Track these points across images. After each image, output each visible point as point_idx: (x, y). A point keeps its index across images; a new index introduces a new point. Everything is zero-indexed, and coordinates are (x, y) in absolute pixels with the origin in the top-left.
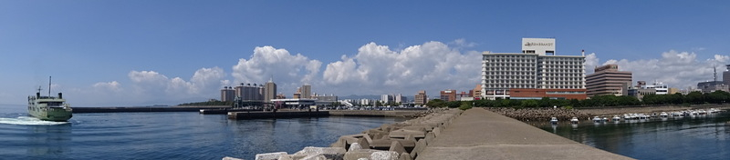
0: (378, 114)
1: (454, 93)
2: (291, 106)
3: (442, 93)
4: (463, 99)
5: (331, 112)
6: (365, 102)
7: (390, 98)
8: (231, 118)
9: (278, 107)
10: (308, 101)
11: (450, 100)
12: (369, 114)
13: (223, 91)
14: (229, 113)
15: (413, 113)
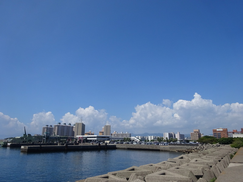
0: (155, 148)
1: (225, 131)
2: (91, 141)
3: (215, 131)
4: (235, 136)
5: (118, 146)
6: (150, 138)
7: (170, 135)
8: (23, 151)
9: (80, 141)
10: (104, 137)
11: (222, 137)
12: (147, 148)
13: (44, 128)
14: (22, 147)
15: (185, 148)
